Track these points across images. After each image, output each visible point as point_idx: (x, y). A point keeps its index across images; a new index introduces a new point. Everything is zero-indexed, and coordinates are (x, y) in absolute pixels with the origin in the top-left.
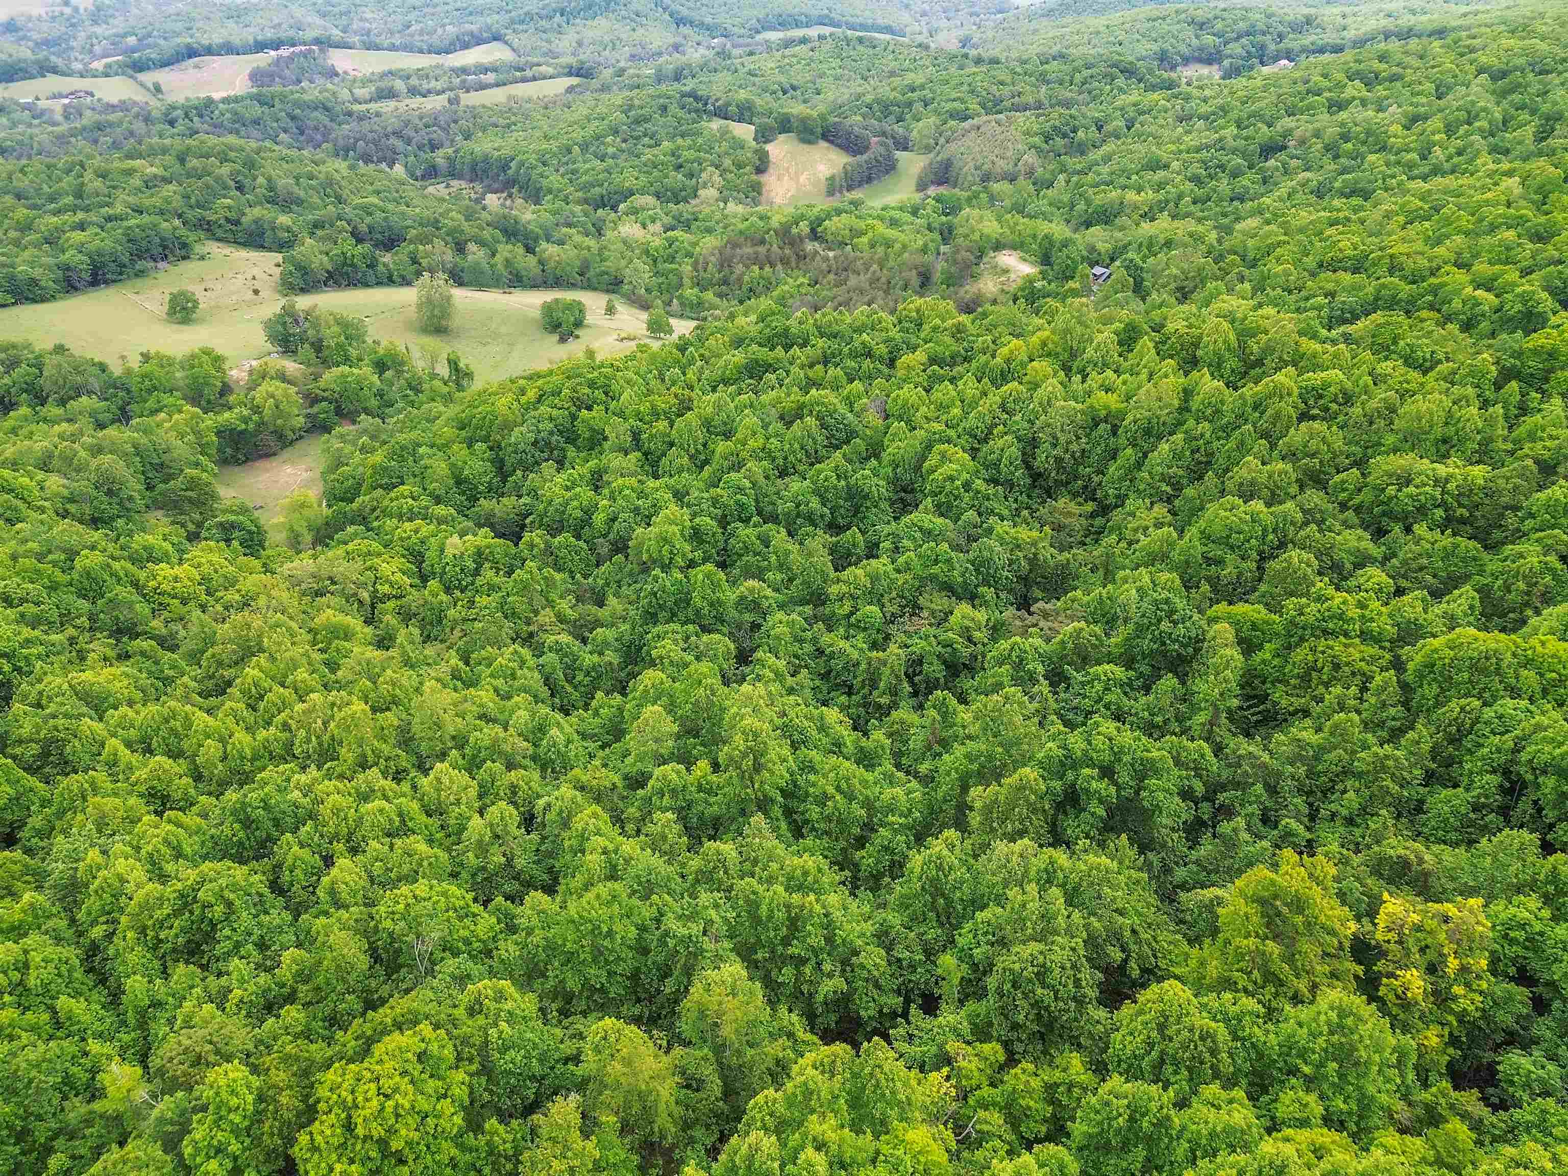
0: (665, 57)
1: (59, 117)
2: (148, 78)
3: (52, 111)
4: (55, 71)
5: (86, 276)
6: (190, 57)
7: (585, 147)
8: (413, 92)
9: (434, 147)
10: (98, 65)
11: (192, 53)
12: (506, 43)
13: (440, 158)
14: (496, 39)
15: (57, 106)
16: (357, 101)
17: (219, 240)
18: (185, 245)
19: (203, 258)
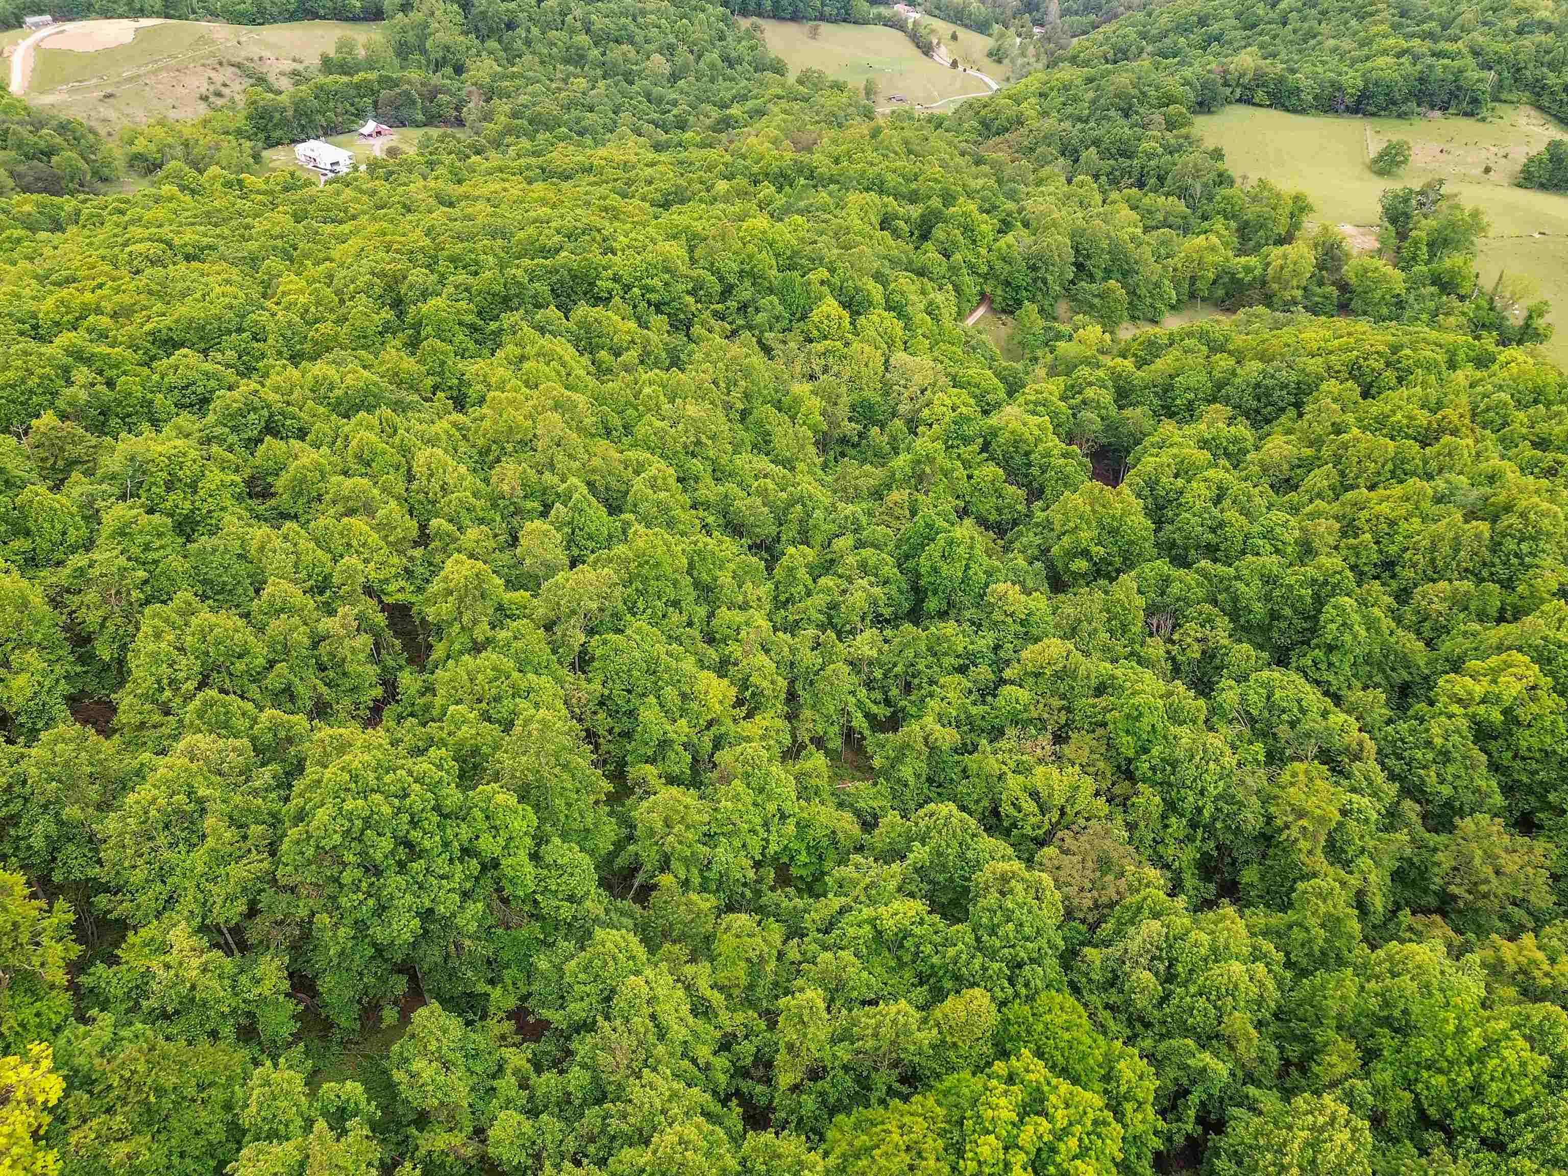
17: (1540, 108)
18: (1475, 101)
19: (1483, 120)
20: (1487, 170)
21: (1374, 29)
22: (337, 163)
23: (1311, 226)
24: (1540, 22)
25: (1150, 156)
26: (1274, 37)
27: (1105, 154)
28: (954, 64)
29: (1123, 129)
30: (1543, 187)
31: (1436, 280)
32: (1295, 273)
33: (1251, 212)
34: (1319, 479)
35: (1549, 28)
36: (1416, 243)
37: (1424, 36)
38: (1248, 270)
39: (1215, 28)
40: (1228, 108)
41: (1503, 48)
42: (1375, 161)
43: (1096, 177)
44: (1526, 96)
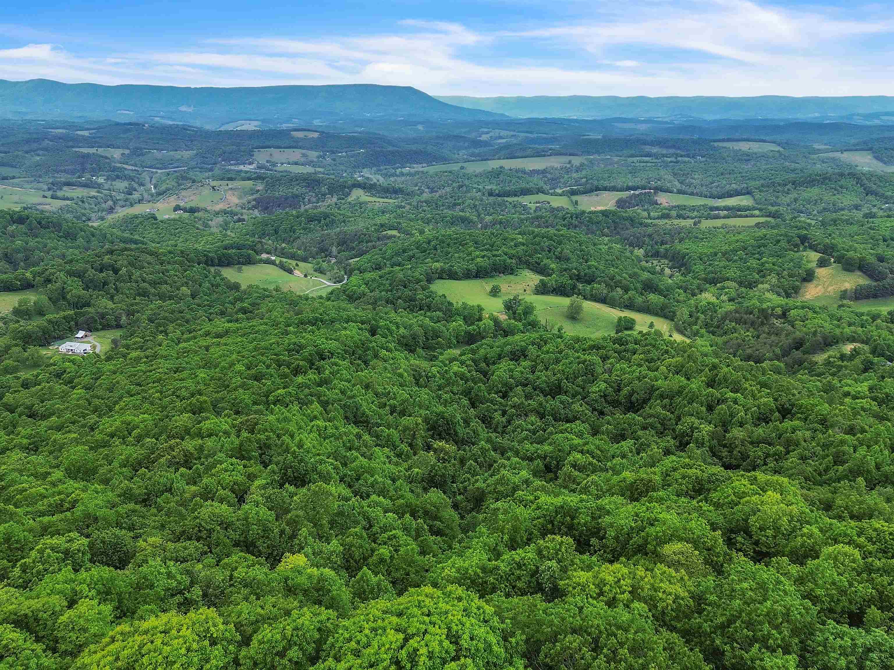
0: (846, 212)
1: (532, 211)
2: (574, 198)
3: (531, 209)
4: (543, 192)
5: (474, 274)
6: (596, 191)
7: (724, 254)
8: (679, 216)
9: (662, 243)
10: (559, 191)
11: (598, 189)
12: (753, 196)
13: (662, 249)
14: (748, 193)
15: (533, 206)
16: (650, 217)
17: (531, 269)
18: (512, 269)
19: (517, 275)
20: (525, 290)
21: (470, 249)
22: (86, 350)
23: (485, 315)
24: (520, 243)
25: (422, 300)
26: (435, 255)
27: (405, 301)
28: (306, 276)
29: (407, 292)
30: (543, 294)
31: (530, 324)
32: (489, 329)
33: (466, 313)
34: (539, 367)
35: (523, 244)
36: (519, 314)
37: (487, 250)
38: (474, 330)
39: (411, 253)
40: (437, 281)
41: (513, 252)
42: (490, 292)
43: (405, 310)
44: (525, 266)
